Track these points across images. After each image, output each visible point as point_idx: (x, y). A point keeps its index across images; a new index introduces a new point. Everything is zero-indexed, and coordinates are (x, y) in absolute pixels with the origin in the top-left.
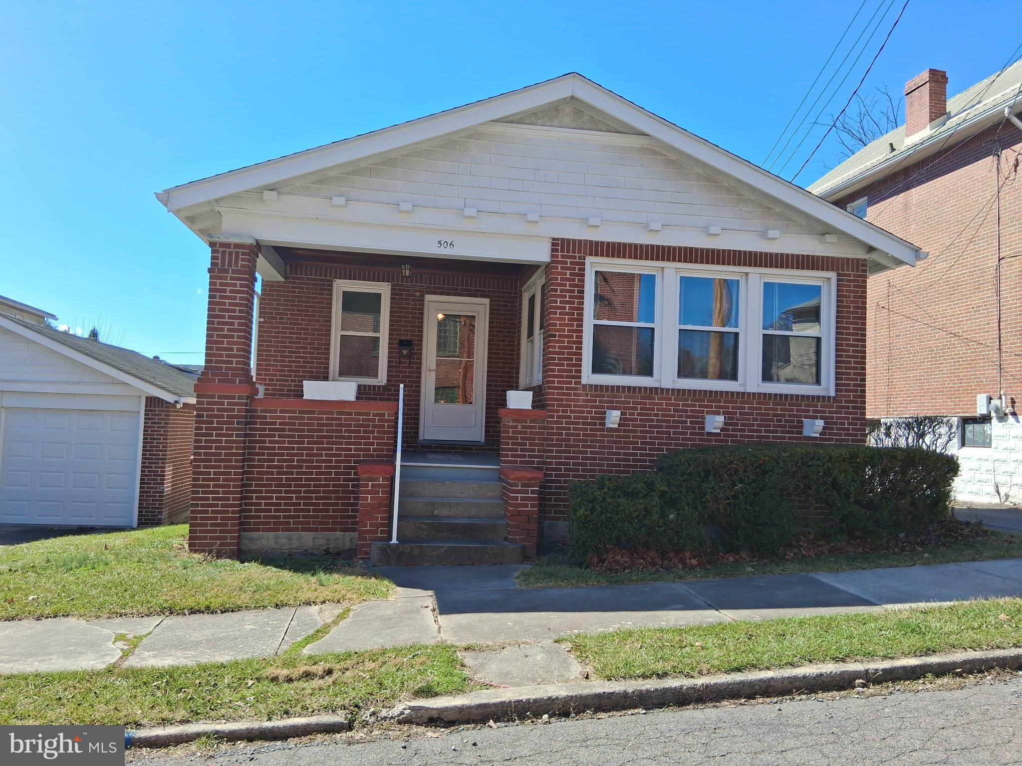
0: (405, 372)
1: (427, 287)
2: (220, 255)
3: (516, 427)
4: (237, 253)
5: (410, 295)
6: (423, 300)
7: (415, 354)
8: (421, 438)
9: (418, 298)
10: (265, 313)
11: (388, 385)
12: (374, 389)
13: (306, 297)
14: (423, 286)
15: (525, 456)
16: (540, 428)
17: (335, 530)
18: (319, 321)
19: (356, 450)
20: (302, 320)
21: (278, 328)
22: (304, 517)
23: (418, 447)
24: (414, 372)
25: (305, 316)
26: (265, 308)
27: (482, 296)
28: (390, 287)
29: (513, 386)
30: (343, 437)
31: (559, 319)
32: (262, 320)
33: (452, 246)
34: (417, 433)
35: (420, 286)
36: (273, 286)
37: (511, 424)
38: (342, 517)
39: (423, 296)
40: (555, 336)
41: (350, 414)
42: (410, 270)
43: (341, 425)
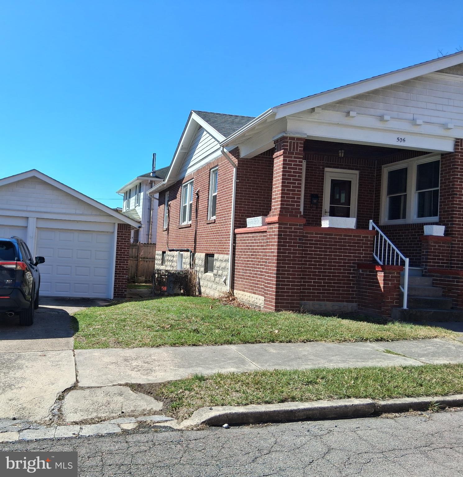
1: (326, 163)
2: (289, 144)
3: (435, 246)
4: (297, 143)
5: (317, 168)
6: (324, 171)
7: (319, 202)
9: (321, 169)
10: (240, 177)
14: (324, 163)
16: (447, 247)
17: (343, 301)
18: (268, 182)
20: (259, 181)
21: (246, 186)
22: (327, 293)
25: (260, 179)
27: (356, 169)
30: (347, 249)
33: (404, 141)
35: (322, 162)
37: (433, 244)
38: (347, 294)
39: (324, 169)
40: (457, 195)
41: (351, 236)
43: (346, 242)
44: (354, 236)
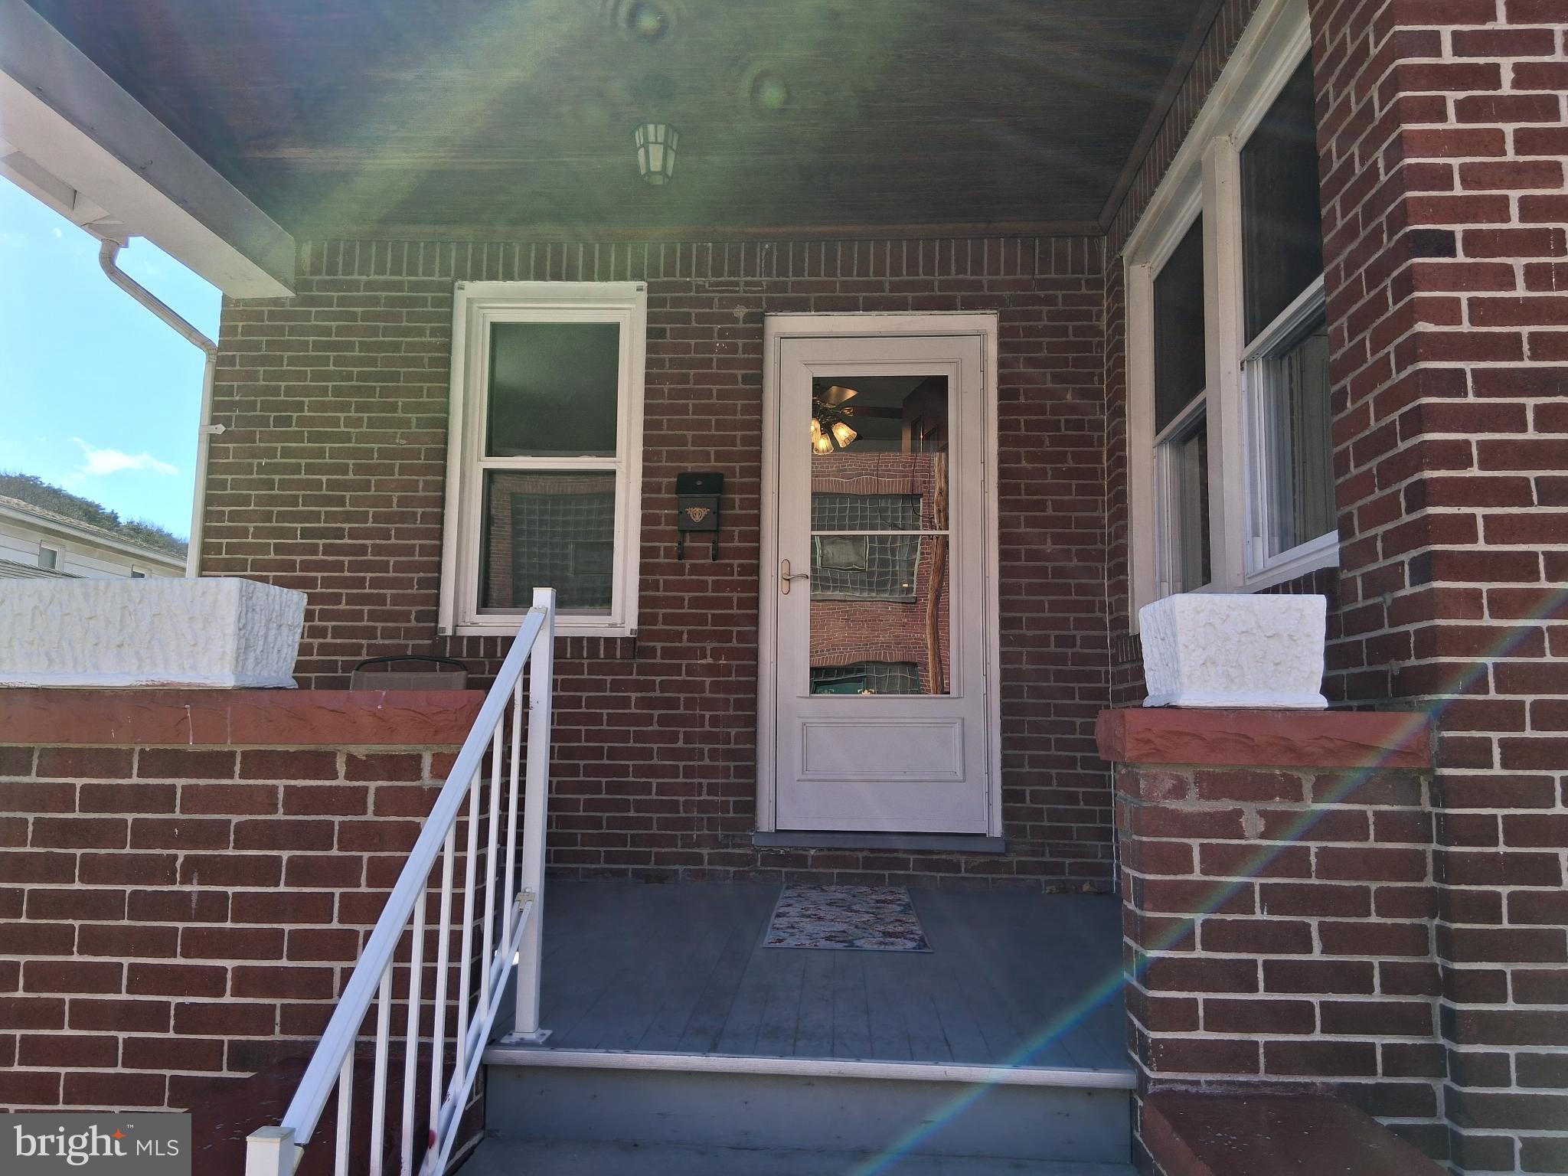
0: (702, 586)
1: (773, 287)
3: (1230, 824)
5: (714, 319)
6: (761, 333)
7: (737, 520)
8: (765, 823)
9: (741, 325)
10: (230, 406)
11: (641, 634)
12: (593, 653)
13: (364, 346)
14: (759, 284)
15: (1301, 1018)
16: (1388, 827)
19: (245, 981)
20: (349, 422)
21: (271, 453)
23: (754, 860)
24: (733, 586)
25: (361, 408)
26: (230, 391)
27: (971, 305)
28: (643, 296)
29: (1101, 621)
30: (179, 906)
31: (1458, 143)
32: (220, 429)
34: (750, 808)
35: (747, 284)
36: (259, 316)
37: (1192, 804)
39: (760, 318)
40: (1444, 244)
41: (220, 764)
42: (667, 146)
43: (161, 834)
44: (257, 764)
